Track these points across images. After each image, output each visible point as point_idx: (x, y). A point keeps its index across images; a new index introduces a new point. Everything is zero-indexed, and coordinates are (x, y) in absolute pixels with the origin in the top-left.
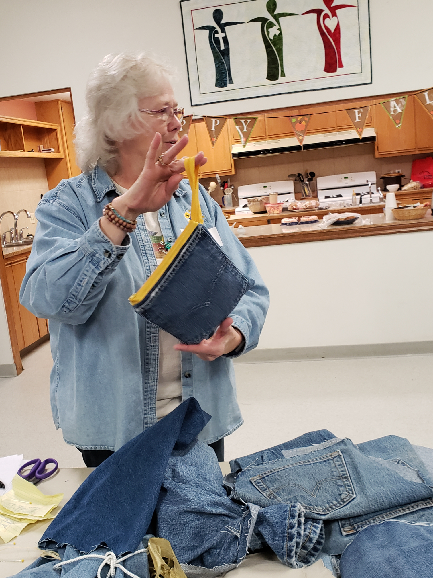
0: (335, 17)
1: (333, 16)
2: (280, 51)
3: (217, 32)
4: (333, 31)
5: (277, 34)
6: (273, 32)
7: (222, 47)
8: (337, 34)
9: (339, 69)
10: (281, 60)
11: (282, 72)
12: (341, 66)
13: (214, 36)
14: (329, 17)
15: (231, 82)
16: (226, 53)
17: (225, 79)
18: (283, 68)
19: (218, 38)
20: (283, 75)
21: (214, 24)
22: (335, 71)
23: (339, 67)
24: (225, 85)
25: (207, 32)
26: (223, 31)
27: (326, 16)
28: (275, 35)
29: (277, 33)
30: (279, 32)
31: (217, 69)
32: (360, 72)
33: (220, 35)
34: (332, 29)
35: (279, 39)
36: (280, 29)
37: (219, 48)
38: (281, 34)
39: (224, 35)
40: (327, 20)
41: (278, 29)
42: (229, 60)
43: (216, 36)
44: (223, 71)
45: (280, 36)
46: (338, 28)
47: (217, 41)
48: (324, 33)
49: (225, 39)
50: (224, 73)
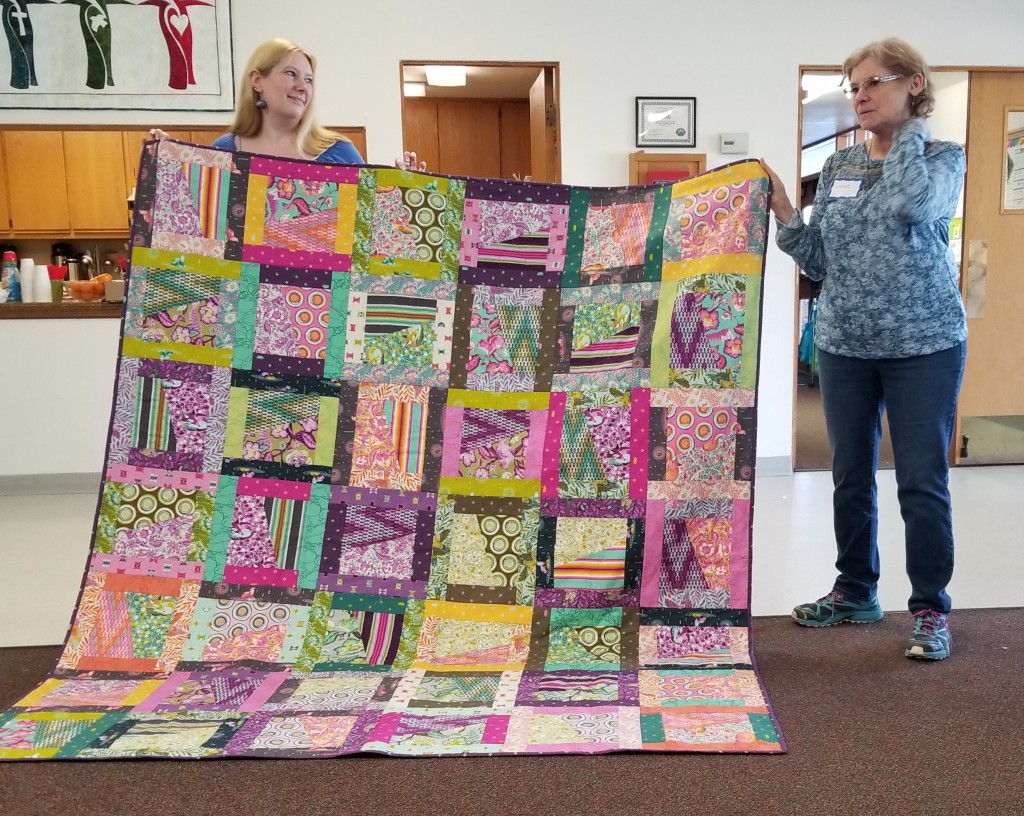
0: (184, 16)
1: (181, 14)
2: (107, 50)
3: (15, 10)
4: (181, 33)
5: (103, 26)
6: (97, 22)
7: (23, 32)
8: (187, 38)
9: (189, 85)
10: (109, 62)
11: (110, 79)
12: (192, 82)
13: (10, 15)
14: (176, 14)
15: (34, 83)
16: (28, 41)
17: (24, 78)
18: (111, 74)
19: (16, 18)
20: (111, 83)
22: (184, 87)
23: (190, 83)
24: (25, 86)
26: (24, 9)
27: (172, 12)
28: (100, 27)
29: (104, 24)
30: (106, 23)
31: (14, 62)
32: (219, 93)
33: (19, 15)
34: (181, 31)
35: (105, 33)
36: (107, 20)
37: (18, 32)
38: (108, 26)
39: (25, 15)
40: (173, 17)
41: (105, 20)
42: (32, 51)
43: (14, 14)
44: (22, 67)
45: (108, 29)
46: (188, 30)
47: (15, 22)
48: (169, 34)
49: (27, 22)
50: (23, 69)
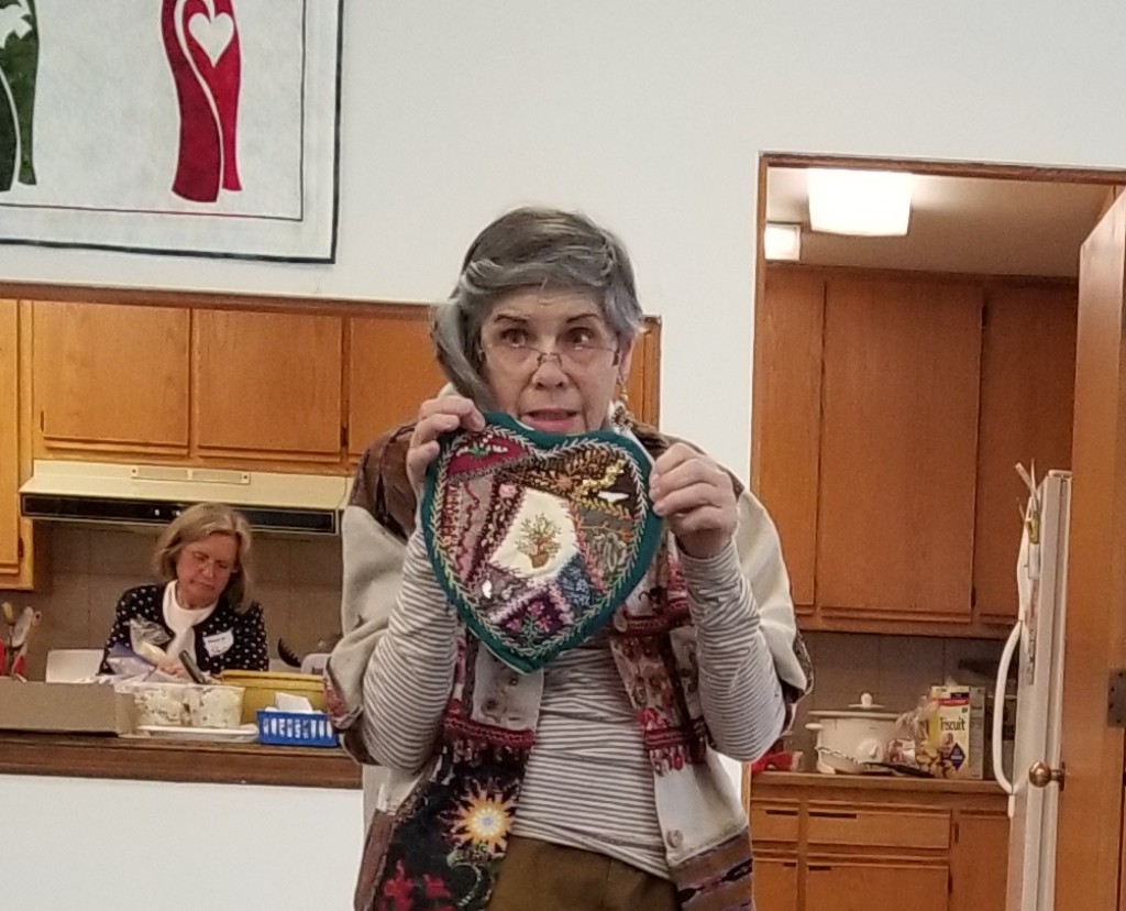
0: (224, 16)
1: (218, 11)
2: (25, 94)
4: (214, 60)
5: (21, 33)
6: (6, 23)
8: (227, 72)
9: (223, 193)
10: (27, 127)
11: (27, 166)
12: (233, 184)
14: (206, 12)
18: (30, 154)
20: (29, 177)
22: (212, 197)
23: (226, 186)
27: (196, 5)
28: (13, 36)
29: (23, 29)
30: (28, 27)
32: (298, 216)
34: (214, 53)
35: (25, 49)
36: (31, 19)
38: (33, 35)
40: (197, 20)
41: (26, 18)
45: (31, 43)
46: (232, 53)
48: (183, 60)
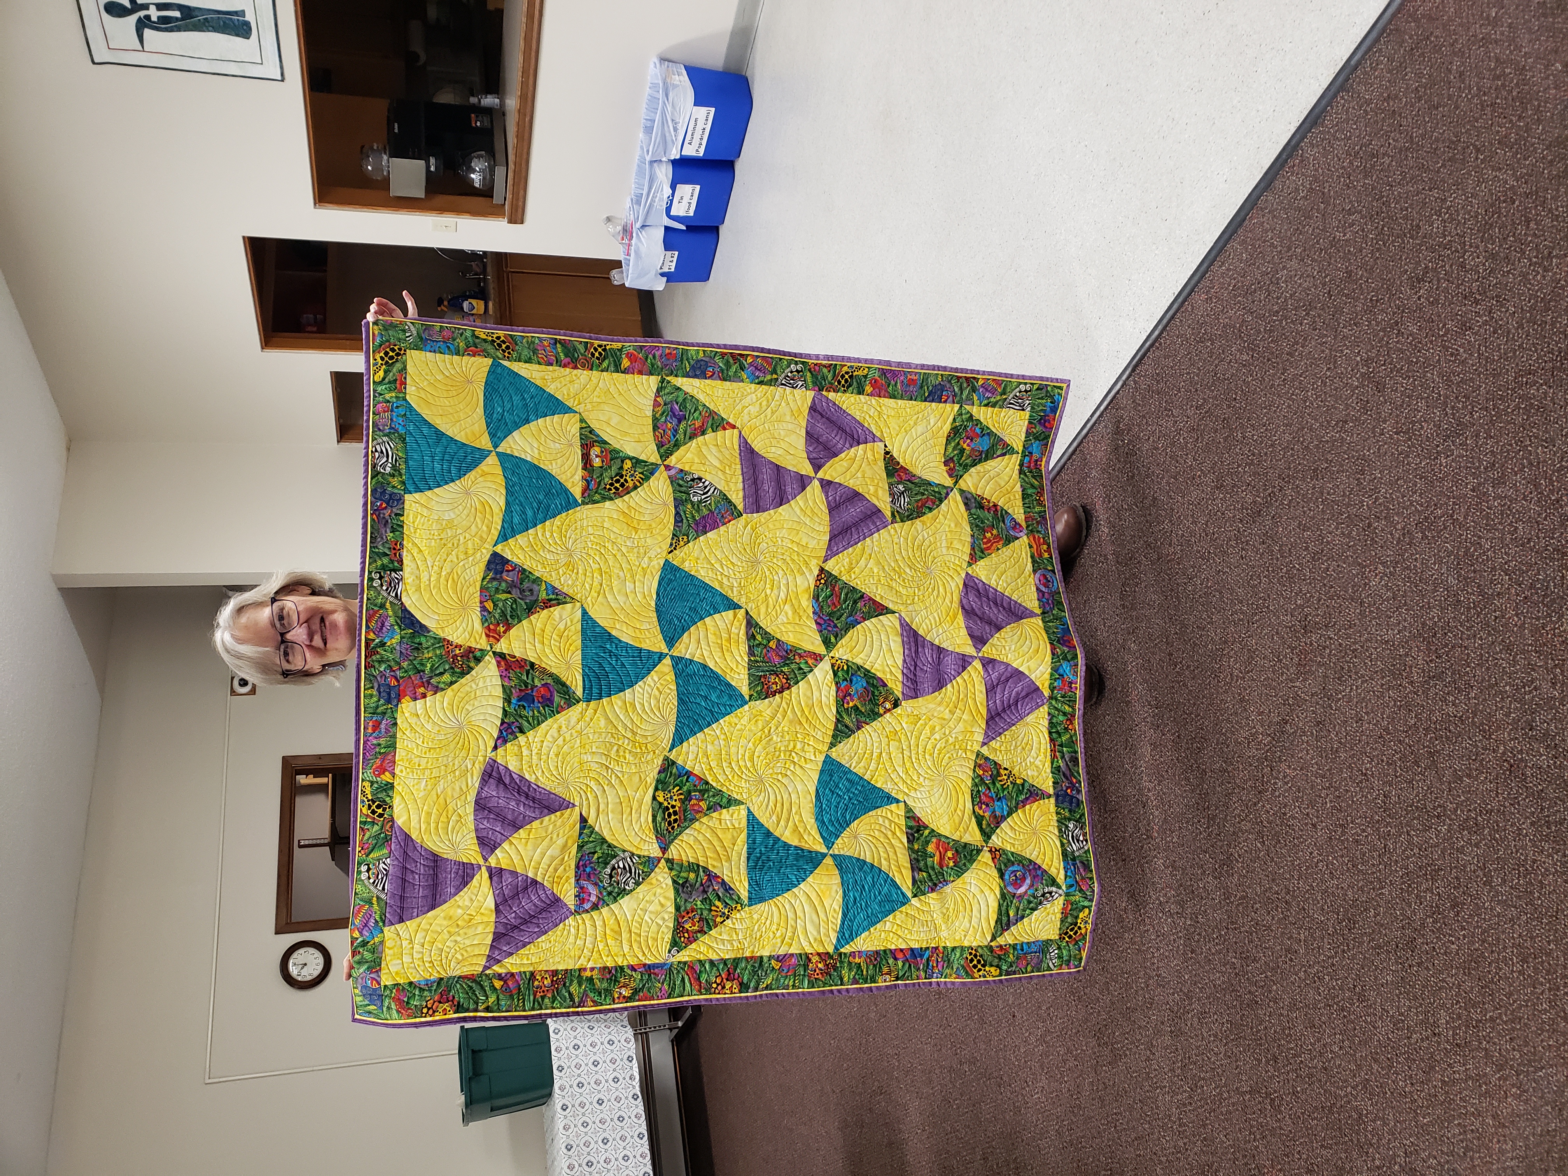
7: (177, 14)
13: (154, 22)
15: (242, 13)
16: (188, 12)
17: (237, 23)
19: (159, 18)
21: (133, 19)
24: (247, 24)
25: (147, 32)
26: (145, 7)
31: (216, 30)
33: (154, 14)
37: (177, 19)
39: (153, 8)
42: (200, 9)
43: (154, 18)
44: (222, 23)
47: (163, 20)
49: (160, 7)
50: (224, 22)
